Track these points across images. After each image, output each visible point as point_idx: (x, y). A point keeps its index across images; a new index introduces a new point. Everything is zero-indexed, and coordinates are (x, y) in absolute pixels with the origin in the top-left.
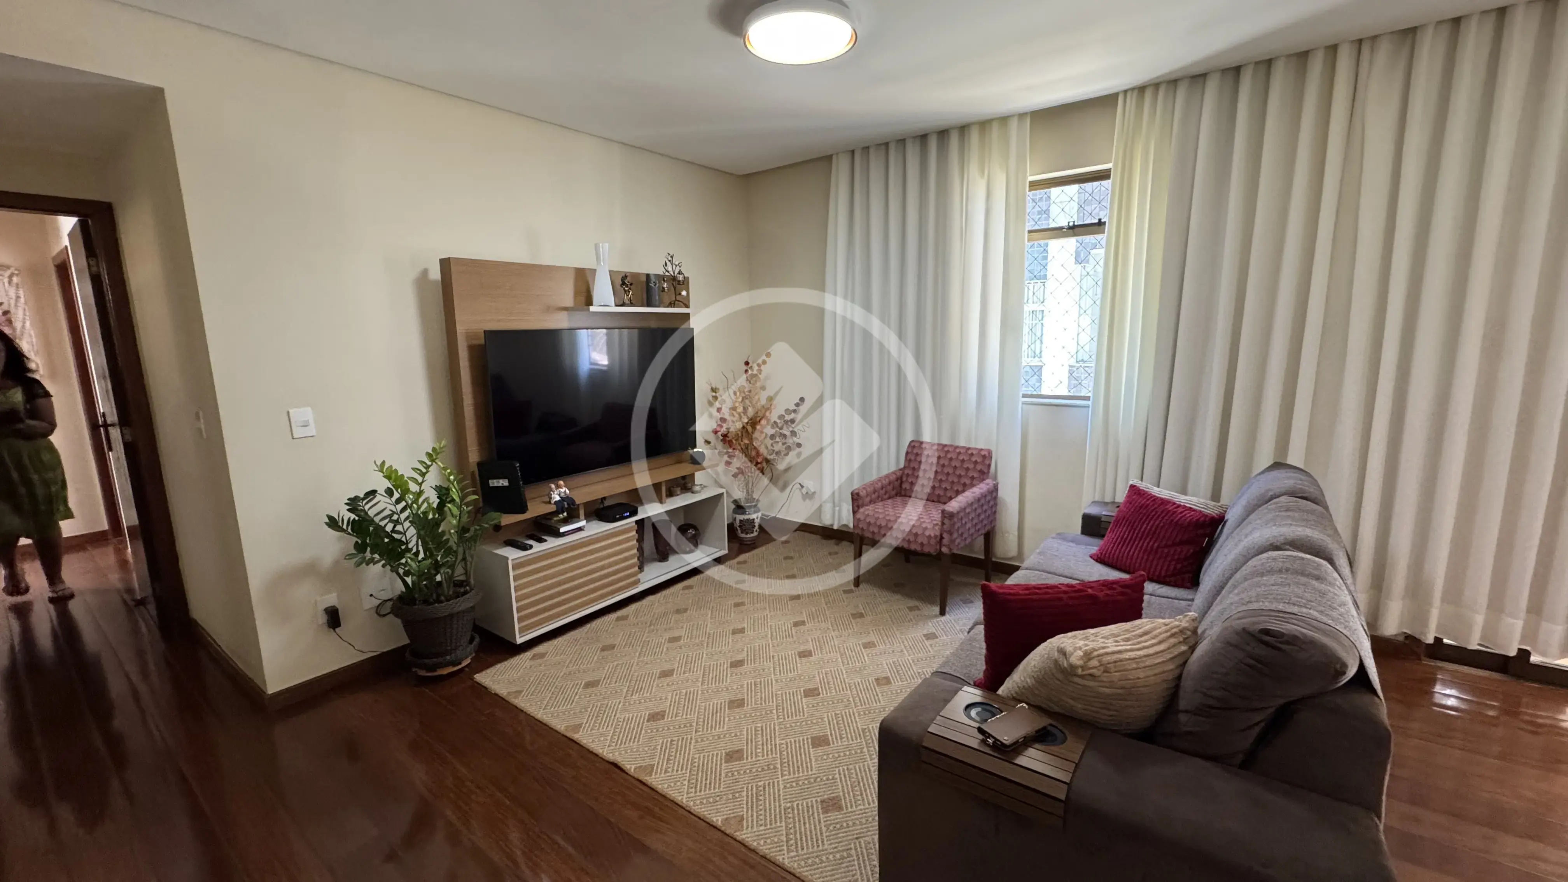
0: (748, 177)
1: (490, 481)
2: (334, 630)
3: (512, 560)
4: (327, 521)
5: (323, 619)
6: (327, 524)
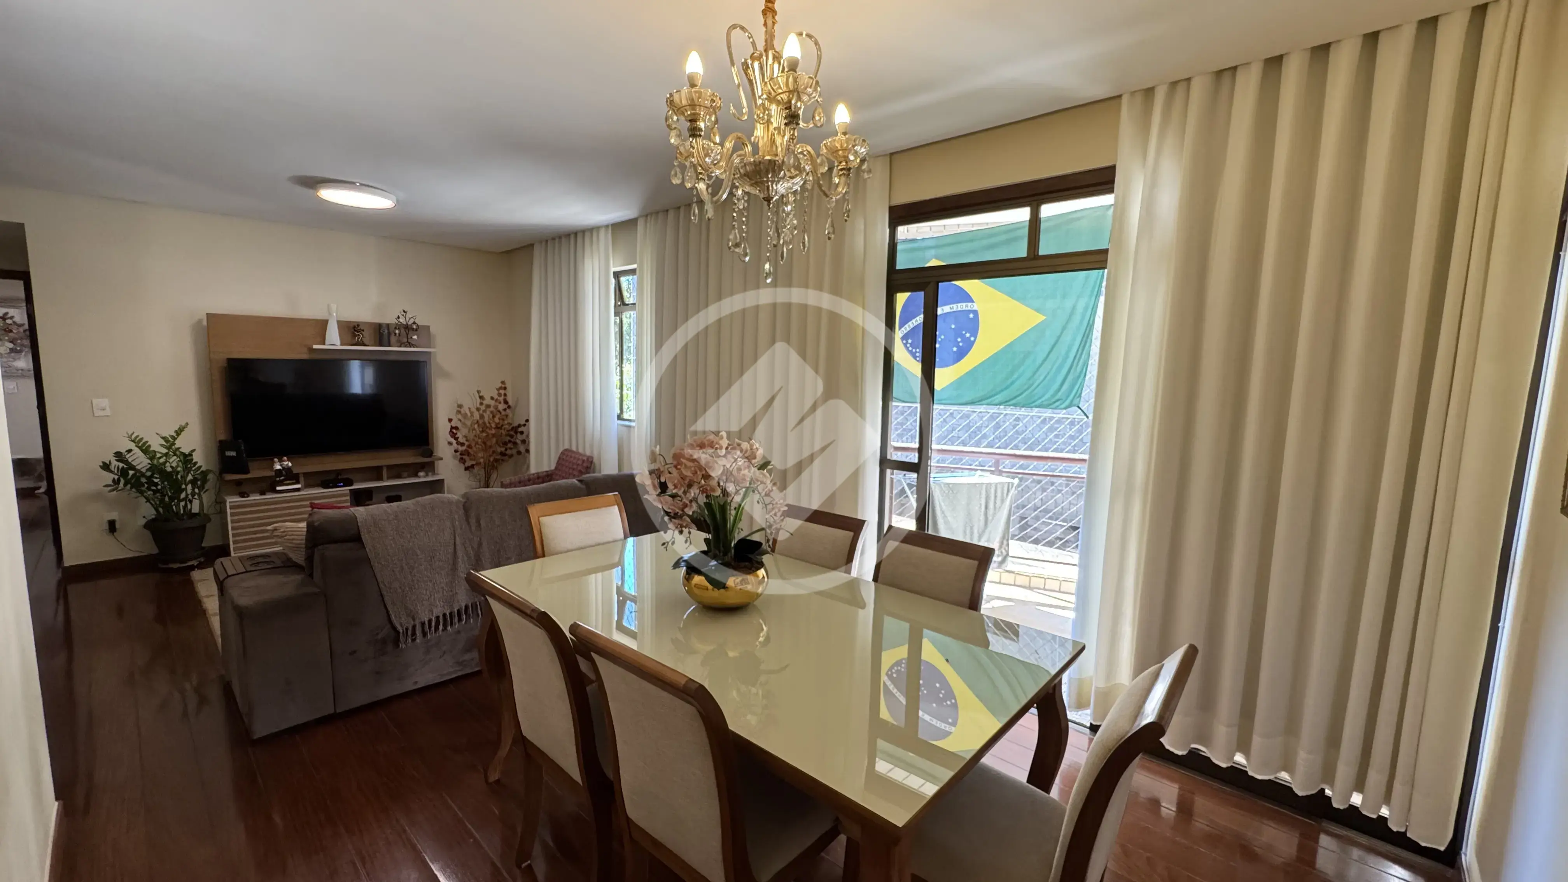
0: (508, 252)
1: (226, 452)
2: (113, 534)
3: (230, 502)
4: (102, 464)
5: (106, 526)
6: (100, 466)
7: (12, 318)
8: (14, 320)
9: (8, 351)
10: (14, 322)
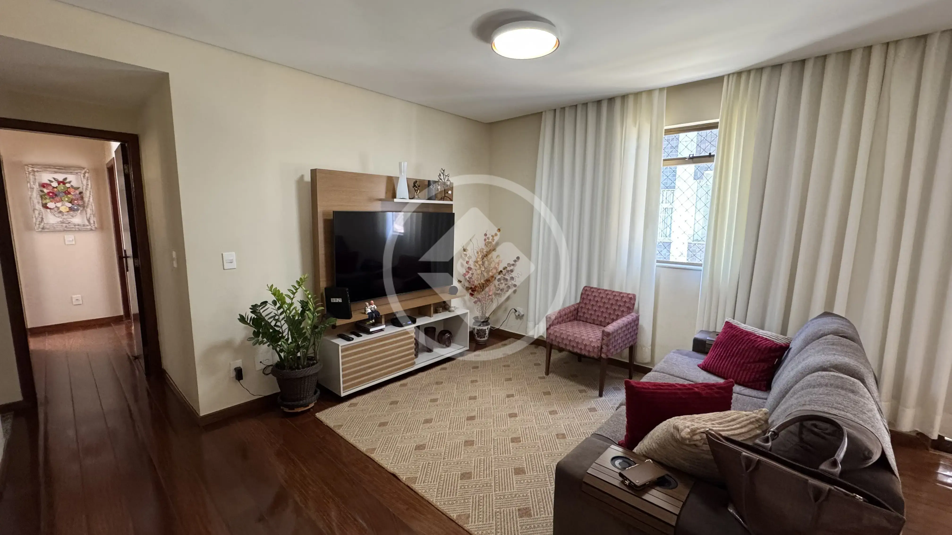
0: (491, 124)
1: (332, 299)
2: (239, 381)
3: (342, 346)
4: (239, 317)
5: (233, 374)
7: (70, 182)
8: (72, 184)
9: (68, 209)
10: (72, 186)
